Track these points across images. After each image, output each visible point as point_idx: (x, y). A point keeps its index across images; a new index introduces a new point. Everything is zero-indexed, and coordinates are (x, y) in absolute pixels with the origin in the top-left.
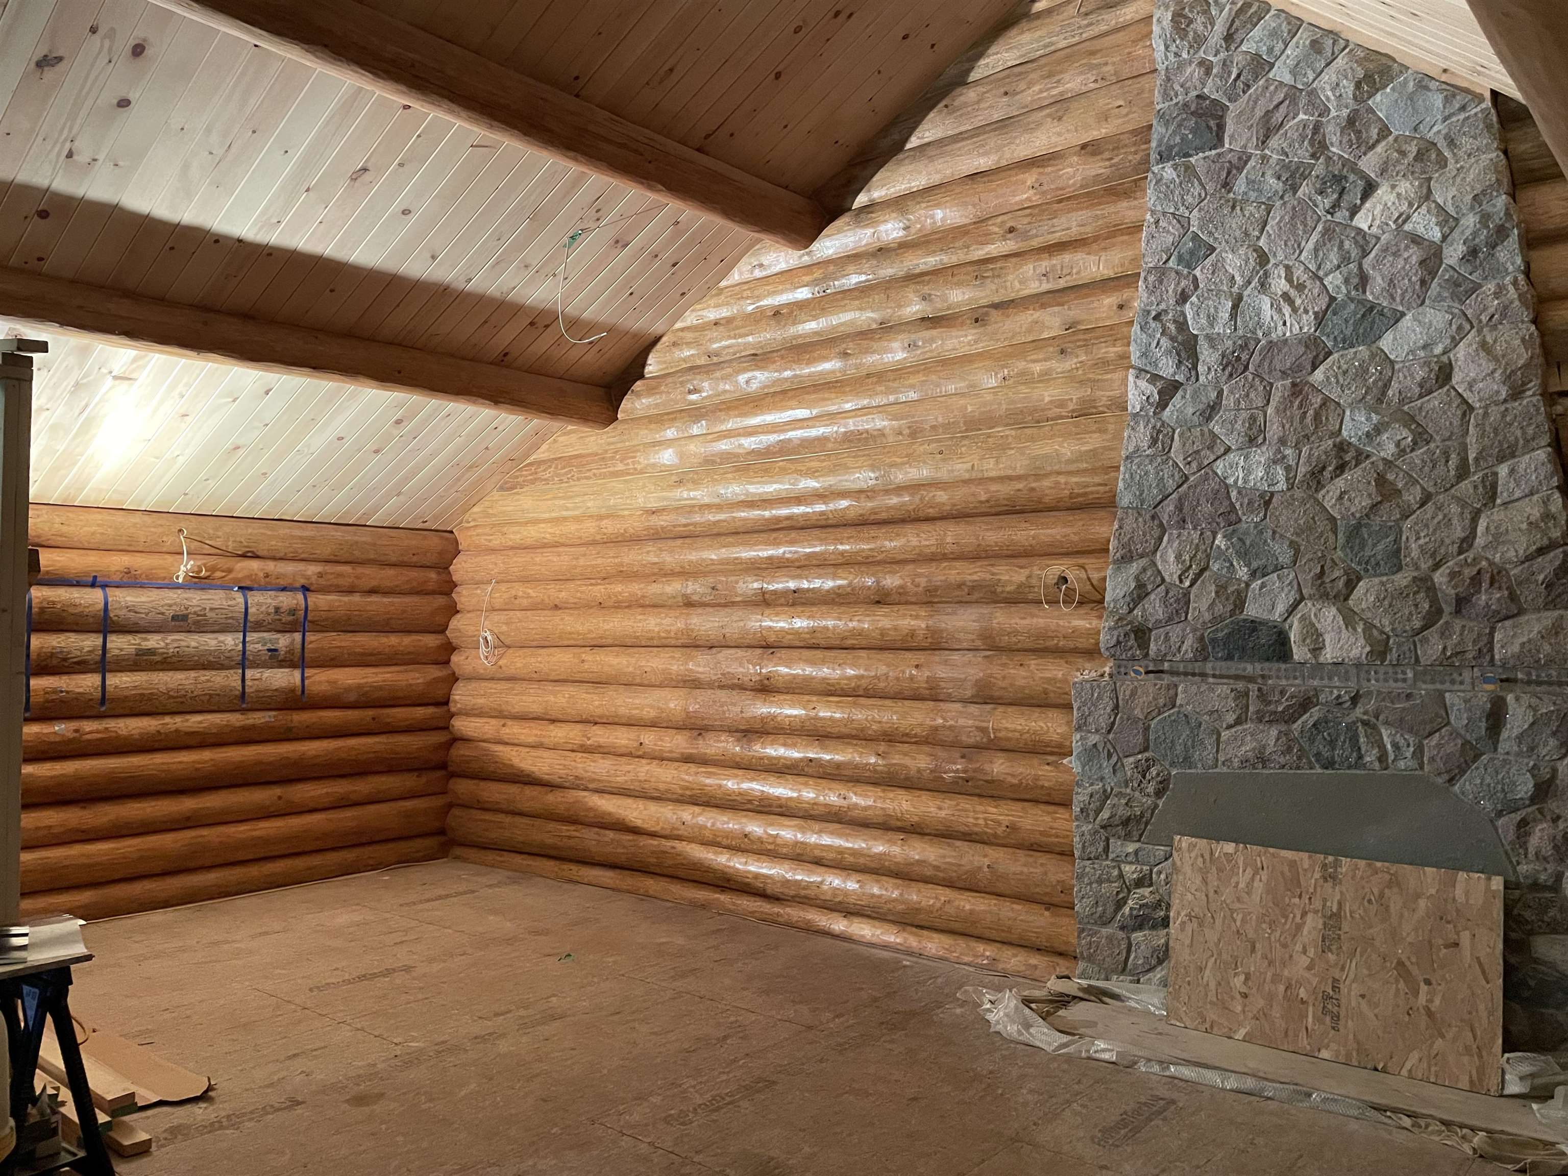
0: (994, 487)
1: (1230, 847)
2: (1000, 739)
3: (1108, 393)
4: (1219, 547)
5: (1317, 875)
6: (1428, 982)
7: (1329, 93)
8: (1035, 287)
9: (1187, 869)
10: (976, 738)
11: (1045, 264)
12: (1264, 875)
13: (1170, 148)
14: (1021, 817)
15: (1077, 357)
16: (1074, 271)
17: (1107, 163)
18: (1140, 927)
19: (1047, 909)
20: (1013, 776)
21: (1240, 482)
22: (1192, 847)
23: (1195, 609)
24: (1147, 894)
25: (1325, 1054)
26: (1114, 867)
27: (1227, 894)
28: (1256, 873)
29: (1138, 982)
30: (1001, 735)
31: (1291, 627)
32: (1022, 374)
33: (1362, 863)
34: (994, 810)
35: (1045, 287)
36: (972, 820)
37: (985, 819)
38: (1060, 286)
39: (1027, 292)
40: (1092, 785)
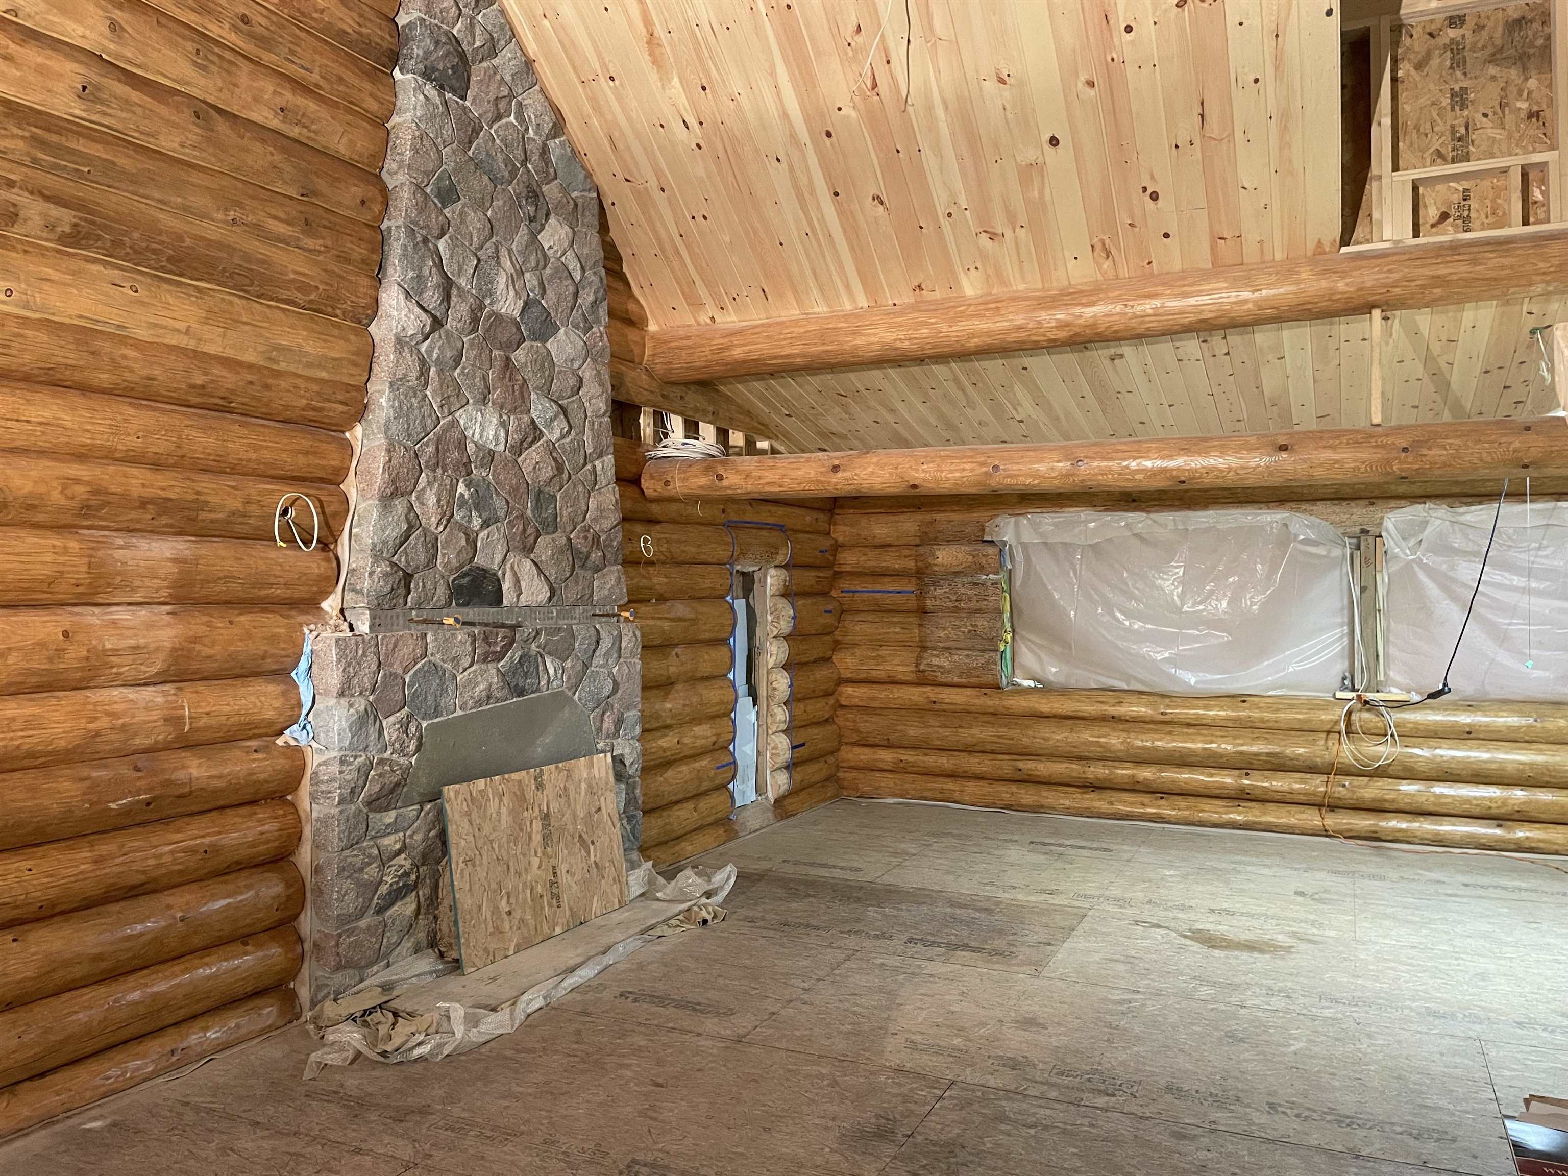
0: (218, 371)
1: (481, 783)
2: (198, 730)
3: (353, 298)
4: (462, 495)
5: (533, 787)
6: (593, 843)
7: (533, 117)
8: (262, 115)
9: (457, 817)
10: (163, 734)
11: (289, 97)
12: (506, 800)
13: (434, 70)
14: (220, 833)
15: (324, 238)
16: (314, 127)
17: (356, 26)
18: (393, 904)
19: (245, 944)
20: (220, 777)
21: (477, 436)
22: (457, 793)
23: (444, 555)
24: (403, 863)
25: (558, 930)
26: (372, 846)
27: (487, 830)
28: (501, 801)
29: (388, 965)
30: (202, 723)
31: (504, 575)
32: (257, 226)
33: (553, 766)
34: (179, 836)
35: (275, 123)
36: (152, 862)
37: (172, 852)
38: (291, 135)
39: (255, 117)
40: (356, 757)
